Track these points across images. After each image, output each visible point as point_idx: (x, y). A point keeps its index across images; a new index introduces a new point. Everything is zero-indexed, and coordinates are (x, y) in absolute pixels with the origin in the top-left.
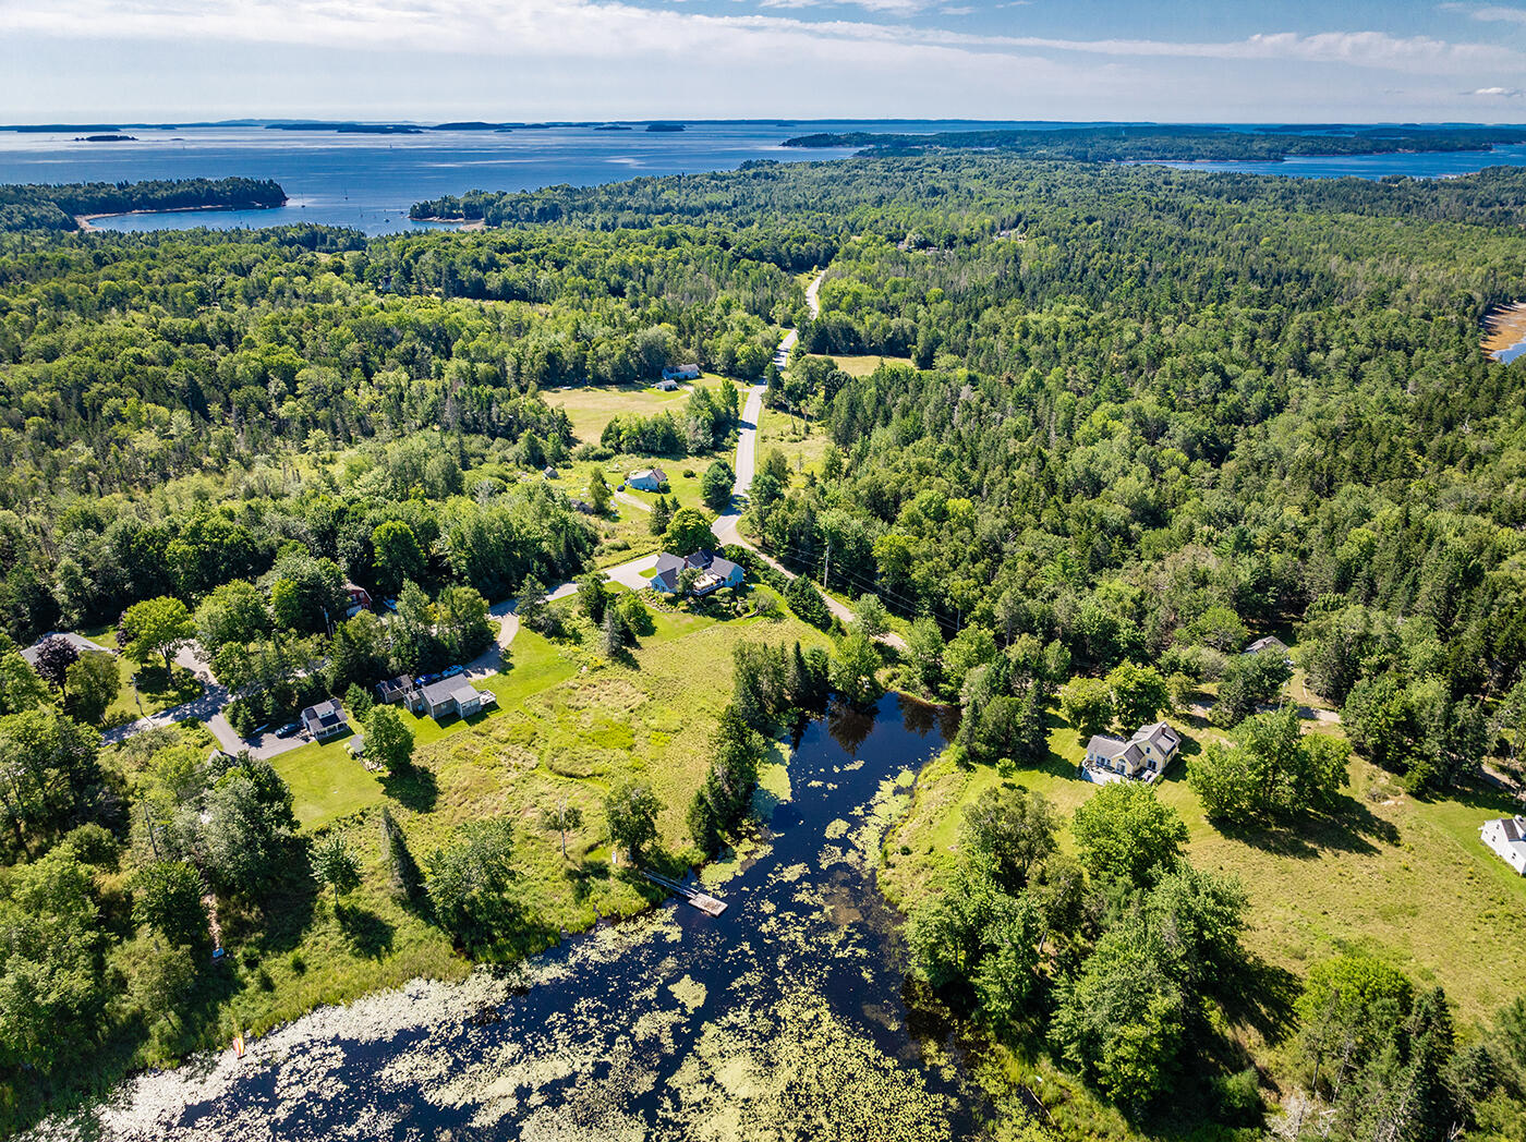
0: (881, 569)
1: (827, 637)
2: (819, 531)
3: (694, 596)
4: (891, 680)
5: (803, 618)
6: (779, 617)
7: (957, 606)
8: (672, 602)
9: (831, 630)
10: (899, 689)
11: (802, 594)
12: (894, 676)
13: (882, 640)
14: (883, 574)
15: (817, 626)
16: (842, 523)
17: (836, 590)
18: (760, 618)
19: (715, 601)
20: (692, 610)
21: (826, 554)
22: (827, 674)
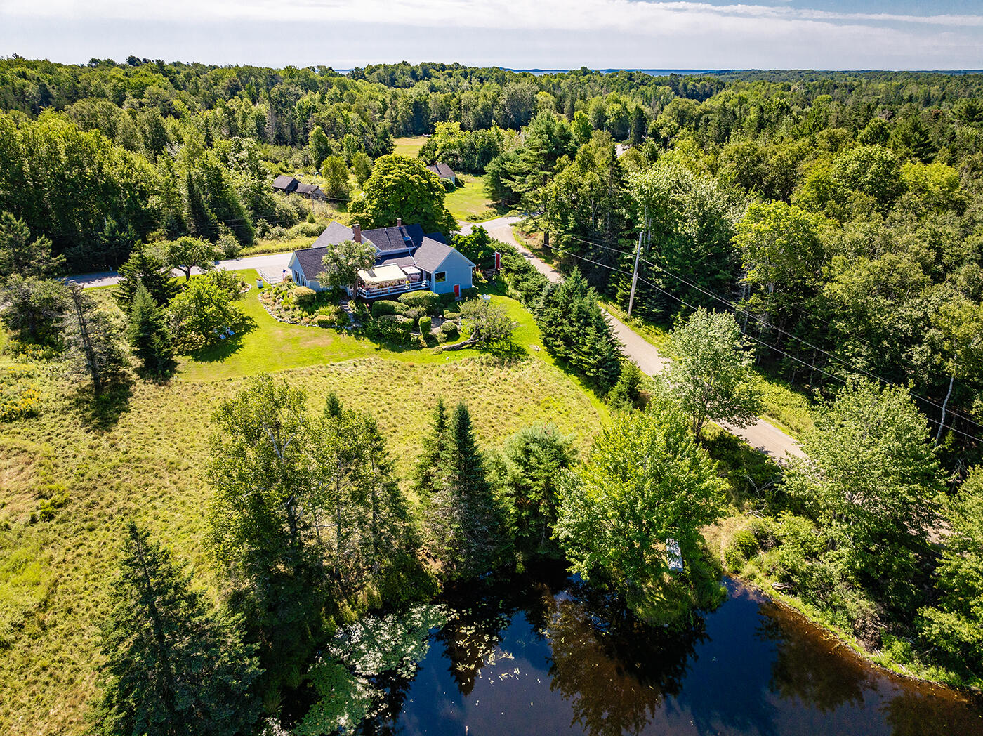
0: (750, 277)
1: (602, 409)
2: (628, 202)
3: (359, 300)
4: (750, 552)
5: (563, 362)
6: (514, 354)
7: (950, 366)
8: (308, 304)
9: (613, 394)
10: (769, 586)
11: (566, 313)
12: (760, 542)
13: (736, 431)
14: (754, 288)
15: (589, 382)
16: (677, 185)
17: (649, 319)
18: (474, 353)
19: (391, 311)
20: (342, 324)
21: (638, 249)
22: (554, 517)
